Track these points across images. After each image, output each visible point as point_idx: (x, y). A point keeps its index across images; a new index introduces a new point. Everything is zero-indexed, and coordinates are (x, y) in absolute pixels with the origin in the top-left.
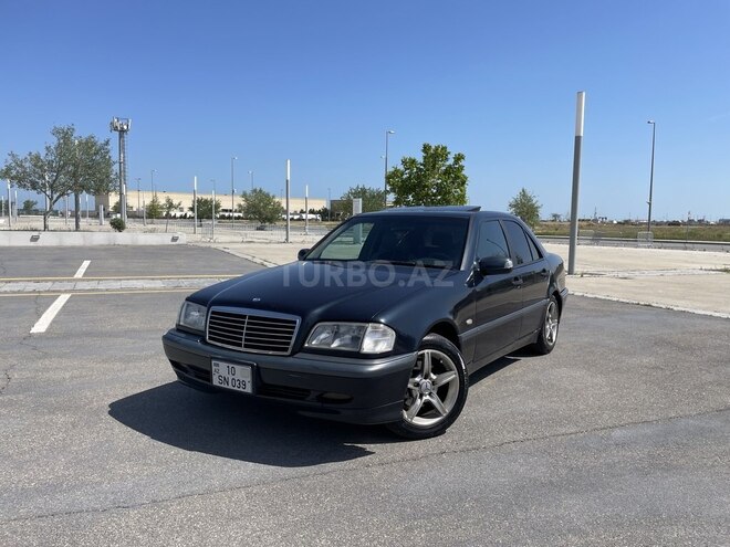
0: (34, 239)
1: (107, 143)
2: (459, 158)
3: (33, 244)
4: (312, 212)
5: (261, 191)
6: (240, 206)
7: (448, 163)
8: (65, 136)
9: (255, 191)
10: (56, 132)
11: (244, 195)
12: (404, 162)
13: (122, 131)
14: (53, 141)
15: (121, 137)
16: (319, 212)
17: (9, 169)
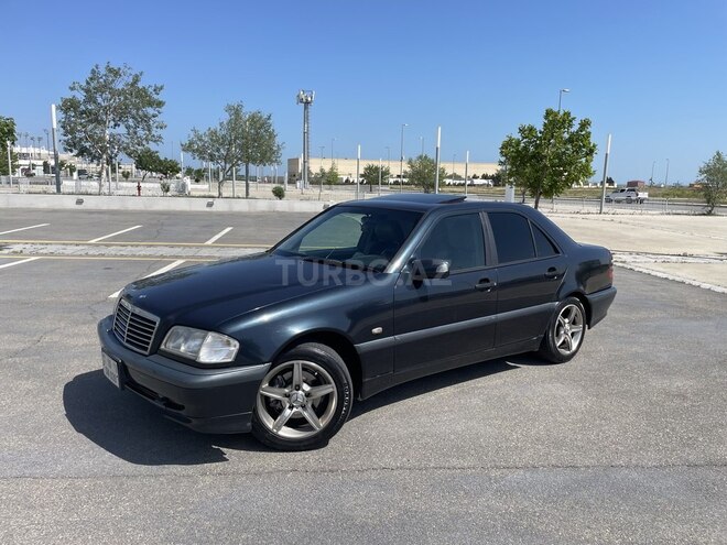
0: (210, 205)
1: (269, 118)
2: (584, 124)
3: (208, 209)
4: (485, 177)
5: (426, 157)
6: (405, 172)
7: (572, 130)
8: (236, 112)
9: (421, 157)
10: (229, 109)
11: (410, 162)
12: (522, 131)
13: (307, 103)
14: (226, 117)
15: (306, 108)
16: (492, 178)
17: (191, 143)
